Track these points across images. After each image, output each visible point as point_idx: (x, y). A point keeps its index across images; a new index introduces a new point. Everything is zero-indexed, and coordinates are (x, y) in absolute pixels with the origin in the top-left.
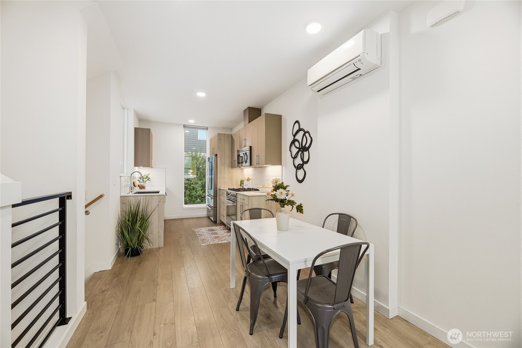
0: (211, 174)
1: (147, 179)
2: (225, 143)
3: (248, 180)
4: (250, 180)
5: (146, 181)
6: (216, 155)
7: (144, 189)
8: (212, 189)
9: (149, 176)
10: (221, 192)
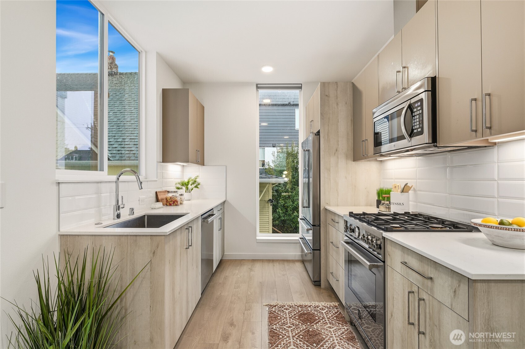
0: (307, 176)
1: (195, 185)
2: (337, 104)
3: (405, 189)
4: (410, 188)
5: (192, 189)
6: (318, 133)
7: (176, 205)
8: (309, 207)
9: (198, 180)
10: (330, 217)
